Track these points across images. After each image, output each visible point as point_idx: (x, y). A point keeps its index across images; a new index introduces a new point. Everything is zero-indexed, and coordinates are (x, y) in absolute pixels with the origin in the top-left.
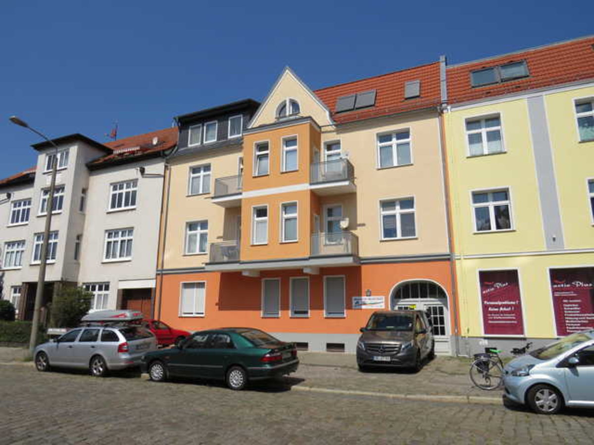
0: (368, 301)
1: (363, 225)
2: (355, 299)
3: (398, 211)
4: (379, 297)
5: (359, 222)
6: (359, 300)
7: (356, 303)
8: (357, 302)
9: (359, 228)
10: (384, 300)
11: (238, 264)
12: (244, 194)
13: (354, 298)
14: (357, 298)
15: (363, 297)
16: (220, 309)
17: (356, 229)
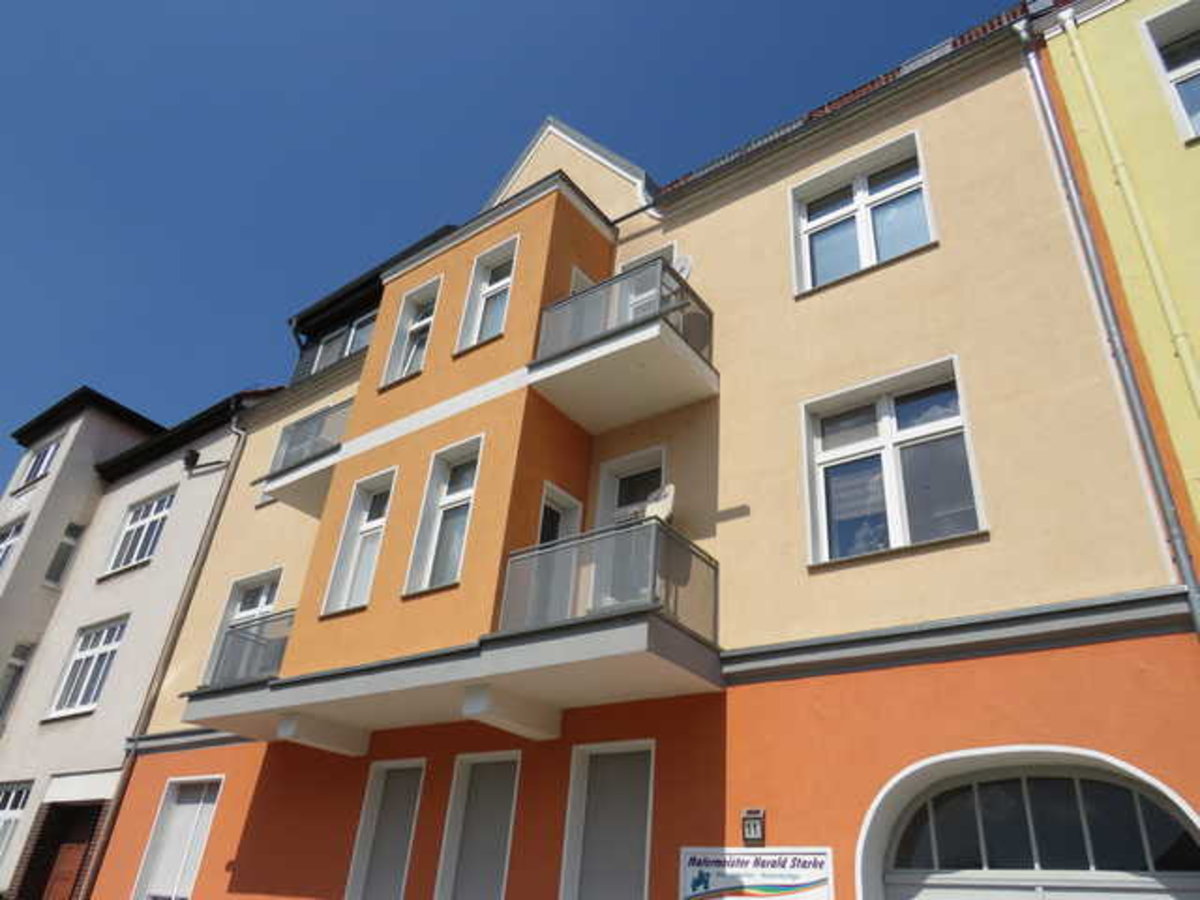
0: (751, 876)
1: (742, 511)
2: (693, 861)
3: (888, 436)
4: (806, 851)
5: (723, 504)
6: (707, 863)
7: (696, 884)
8: (701, 880)
9: (721, 527)
10: (828, 871)
11: (266, 693)
12: (344, 447)
13: (687, 852)
14: (700, 852)
15: (733, 851)
16: (235, 887)
17: (710, 532)
